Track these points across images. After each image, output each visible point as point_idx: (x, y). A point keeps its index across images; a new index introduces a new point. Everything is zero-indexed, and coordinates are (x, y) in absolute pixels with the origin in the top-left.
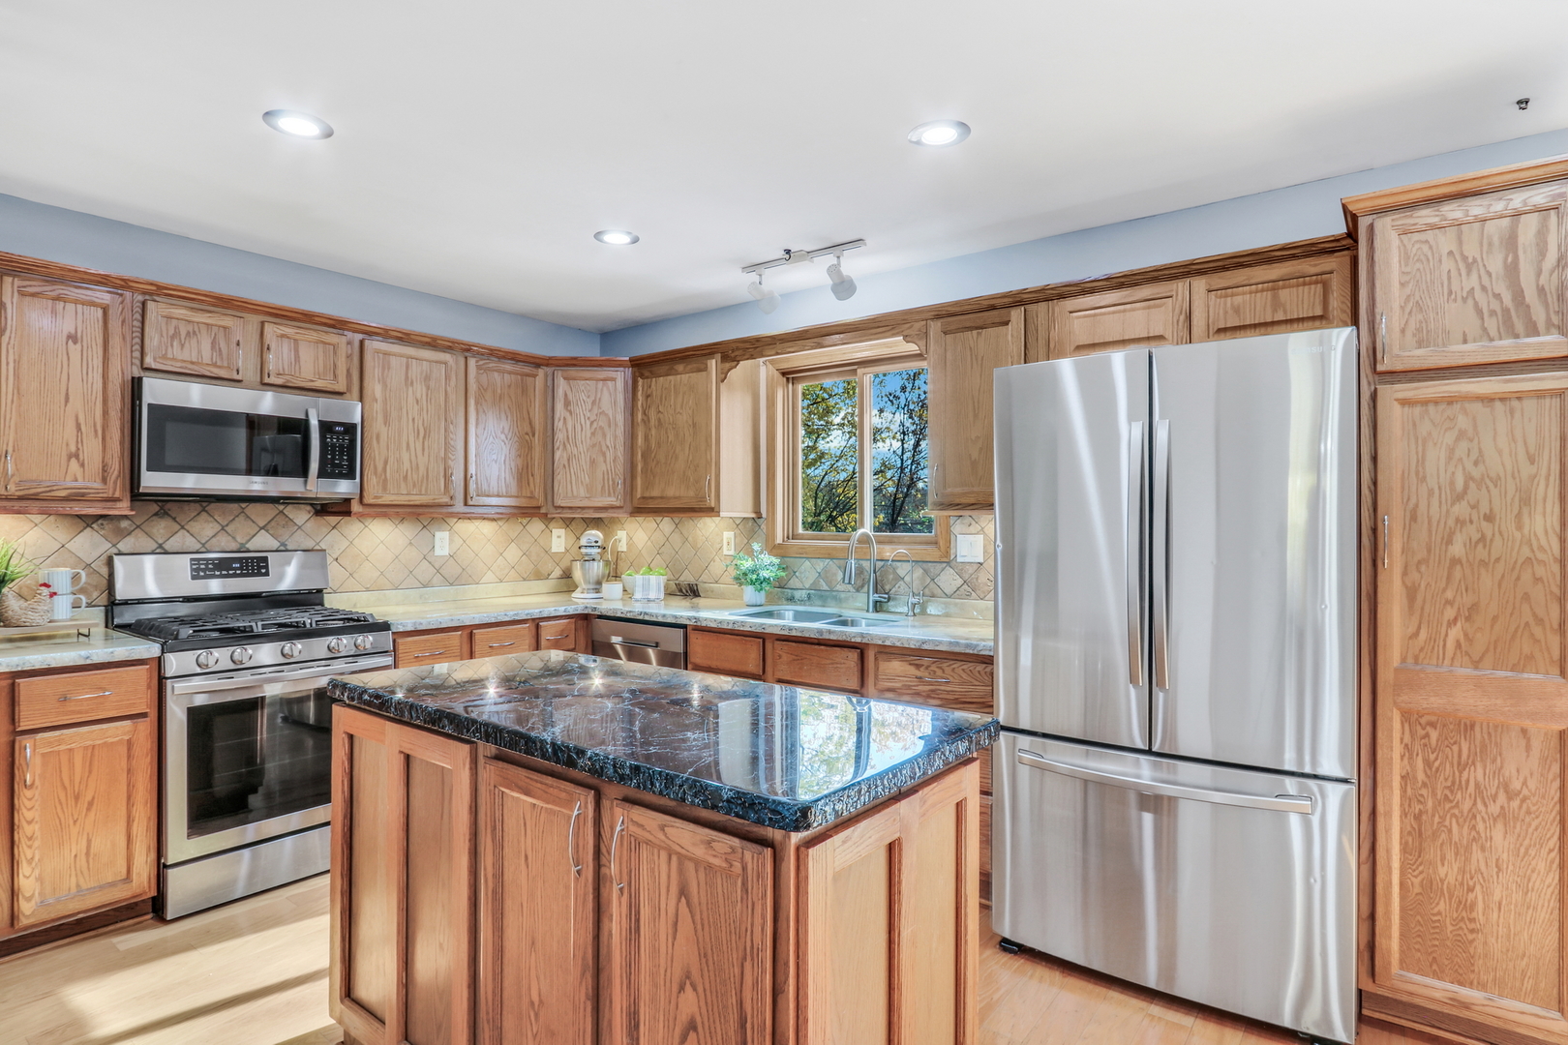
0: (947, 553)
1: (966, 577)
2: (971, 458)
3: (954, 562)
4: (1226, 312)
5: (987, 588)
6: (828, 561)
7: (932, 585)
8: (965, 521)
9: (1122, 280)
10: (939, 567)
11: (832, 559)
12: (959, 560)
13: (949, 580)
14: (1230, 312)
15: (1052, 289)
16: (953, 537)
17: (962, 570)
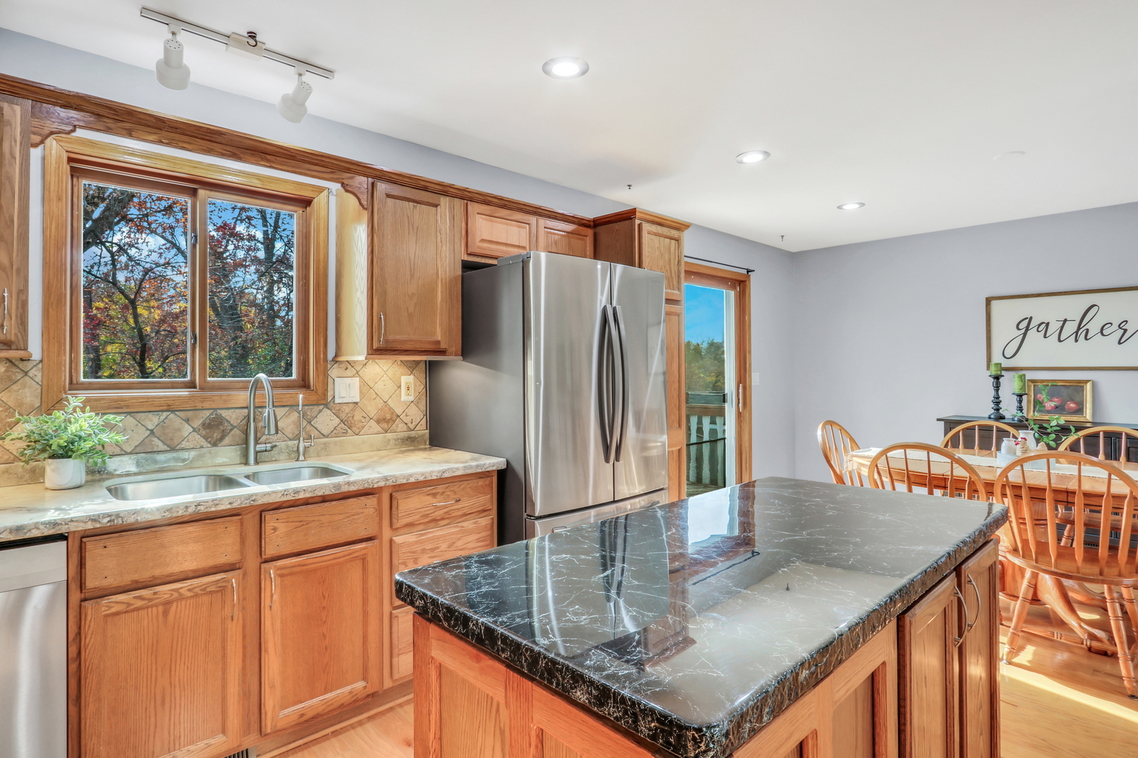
0: (325, 394)
1: (343, 416)
2: (408, 311)
3: (332, 404)
4: (552, 243)
5: (361, 424)
6: (165, 414)
7: (309, 427)
8: (341, 366)
9: (506, 203)
10: (316, 409)
11: (173, 411)
12: (337, 400)
13: (326, 420)
14: (553, 243)
15: (469, 192)
16: (330, 380)
17: (339, 410)
